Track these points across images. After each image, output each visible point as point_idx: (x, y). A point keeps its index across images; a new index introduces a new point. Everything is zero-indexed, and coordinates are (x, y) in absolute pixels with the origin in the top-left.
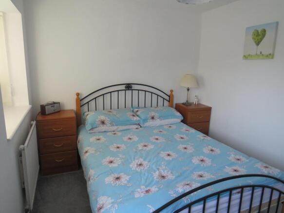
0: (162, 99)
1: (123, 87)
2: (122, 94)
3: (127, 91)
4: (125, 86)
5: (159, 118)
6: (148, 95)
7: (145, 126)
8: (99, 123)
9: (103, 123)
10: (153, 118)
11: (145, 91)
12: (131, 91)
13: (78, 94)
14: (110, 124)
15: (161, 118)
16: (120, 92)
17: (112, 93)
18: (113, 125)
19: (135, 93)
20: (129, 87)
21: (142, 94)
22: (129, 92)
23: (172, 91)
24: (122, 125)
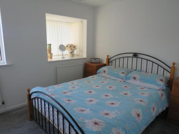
0: (163, 69)
1: (131, 55)
2: (130, 59)
3: (133, 58)
4: (133, 54)
5: (139, 80)
6: (150, 64)
7: (126, 82)
8: (103, 71)
9: (104, 72)
10: (135, 78)
11: (147, 60)
12: (136, 58)
13: (108, 56)
14: (108, 73)
15: (141, 80)
16: (129, 58)
17: (124, 58)
18: (109, 75)
19: (139, 60)
20: (135, 55)
21: (144, 62)
22: (135, 59)
23: (174, 64)
24: (114, 76)
